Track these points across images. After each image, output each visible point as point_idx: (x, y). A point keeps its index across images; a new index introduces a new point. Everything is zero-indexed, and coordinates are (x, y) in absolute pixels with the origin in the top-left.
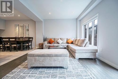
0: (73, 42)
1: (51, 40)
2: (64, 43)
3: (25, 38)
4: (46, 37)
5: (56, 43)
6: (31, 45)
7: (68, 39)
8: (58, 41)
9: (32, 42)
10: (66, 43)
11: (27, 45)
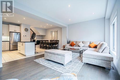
0: (97, 46)
1: (72, 43)
2: (86, 46)
3: (55, 41)
4: (70, 40)
5: (77, 46)
6: (58, 46)
7: (92, 43)
8: (79, 44)
9: (58, 44)
10: (88, 47)
11: (55, 46)
